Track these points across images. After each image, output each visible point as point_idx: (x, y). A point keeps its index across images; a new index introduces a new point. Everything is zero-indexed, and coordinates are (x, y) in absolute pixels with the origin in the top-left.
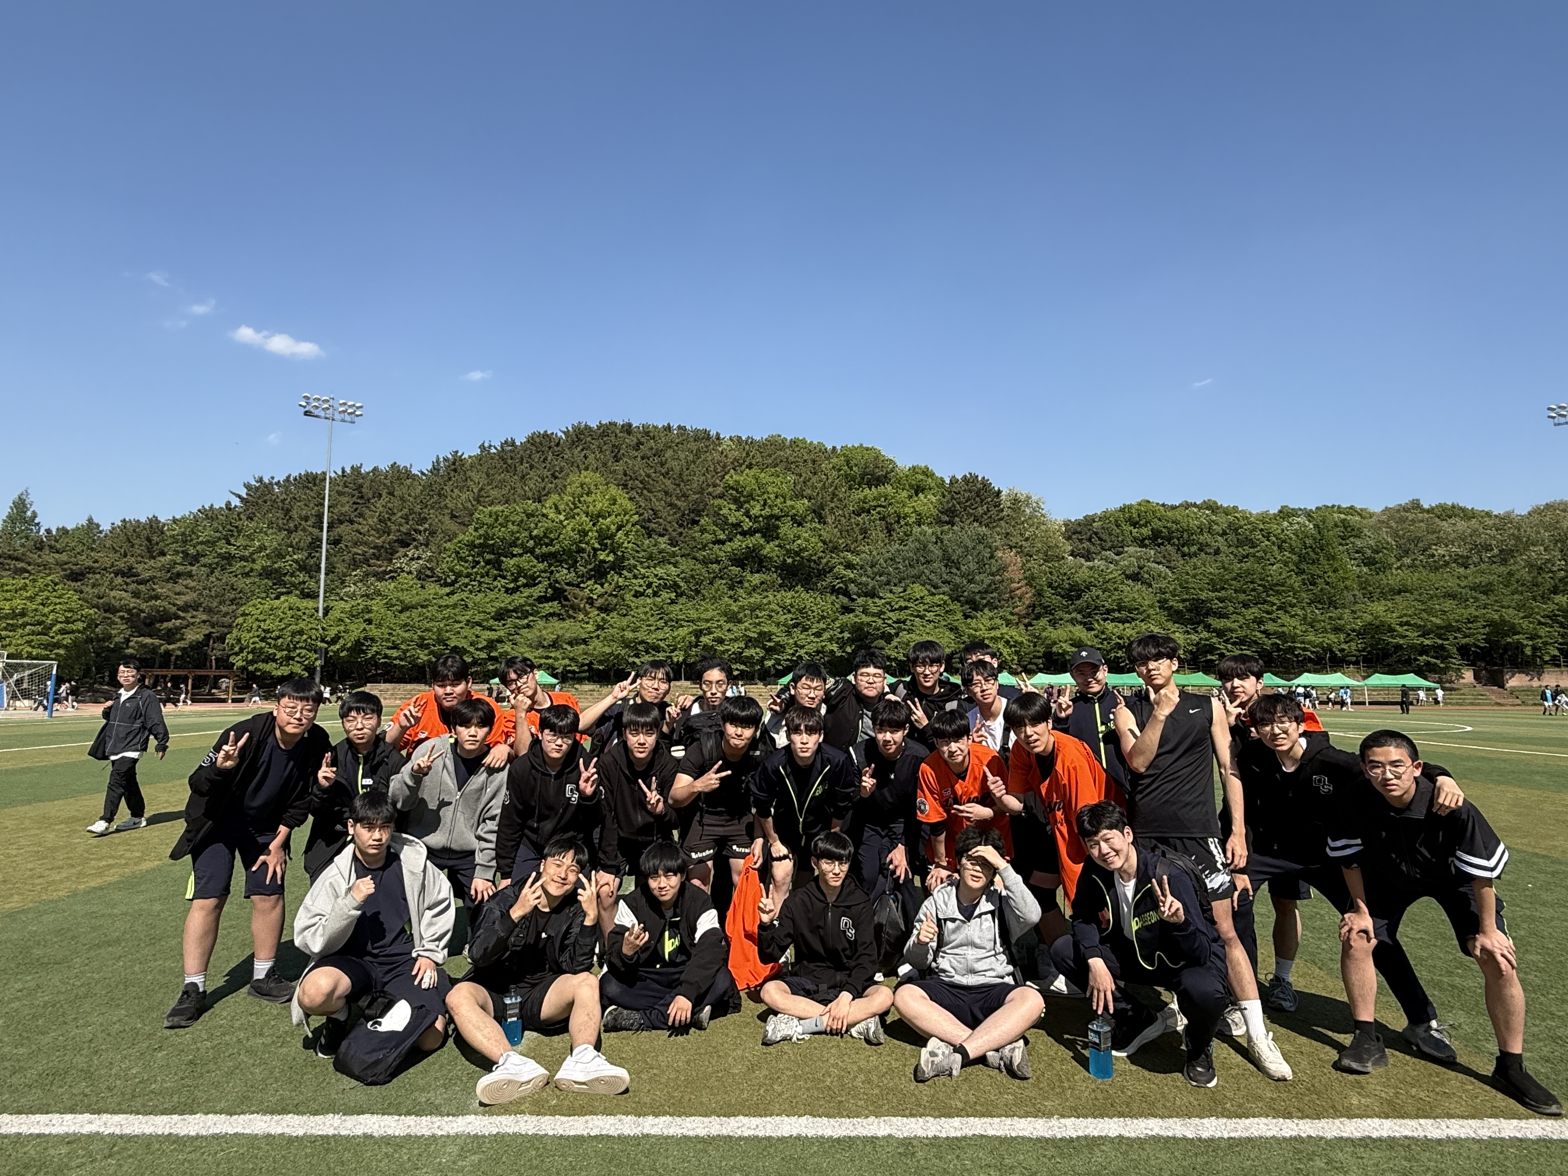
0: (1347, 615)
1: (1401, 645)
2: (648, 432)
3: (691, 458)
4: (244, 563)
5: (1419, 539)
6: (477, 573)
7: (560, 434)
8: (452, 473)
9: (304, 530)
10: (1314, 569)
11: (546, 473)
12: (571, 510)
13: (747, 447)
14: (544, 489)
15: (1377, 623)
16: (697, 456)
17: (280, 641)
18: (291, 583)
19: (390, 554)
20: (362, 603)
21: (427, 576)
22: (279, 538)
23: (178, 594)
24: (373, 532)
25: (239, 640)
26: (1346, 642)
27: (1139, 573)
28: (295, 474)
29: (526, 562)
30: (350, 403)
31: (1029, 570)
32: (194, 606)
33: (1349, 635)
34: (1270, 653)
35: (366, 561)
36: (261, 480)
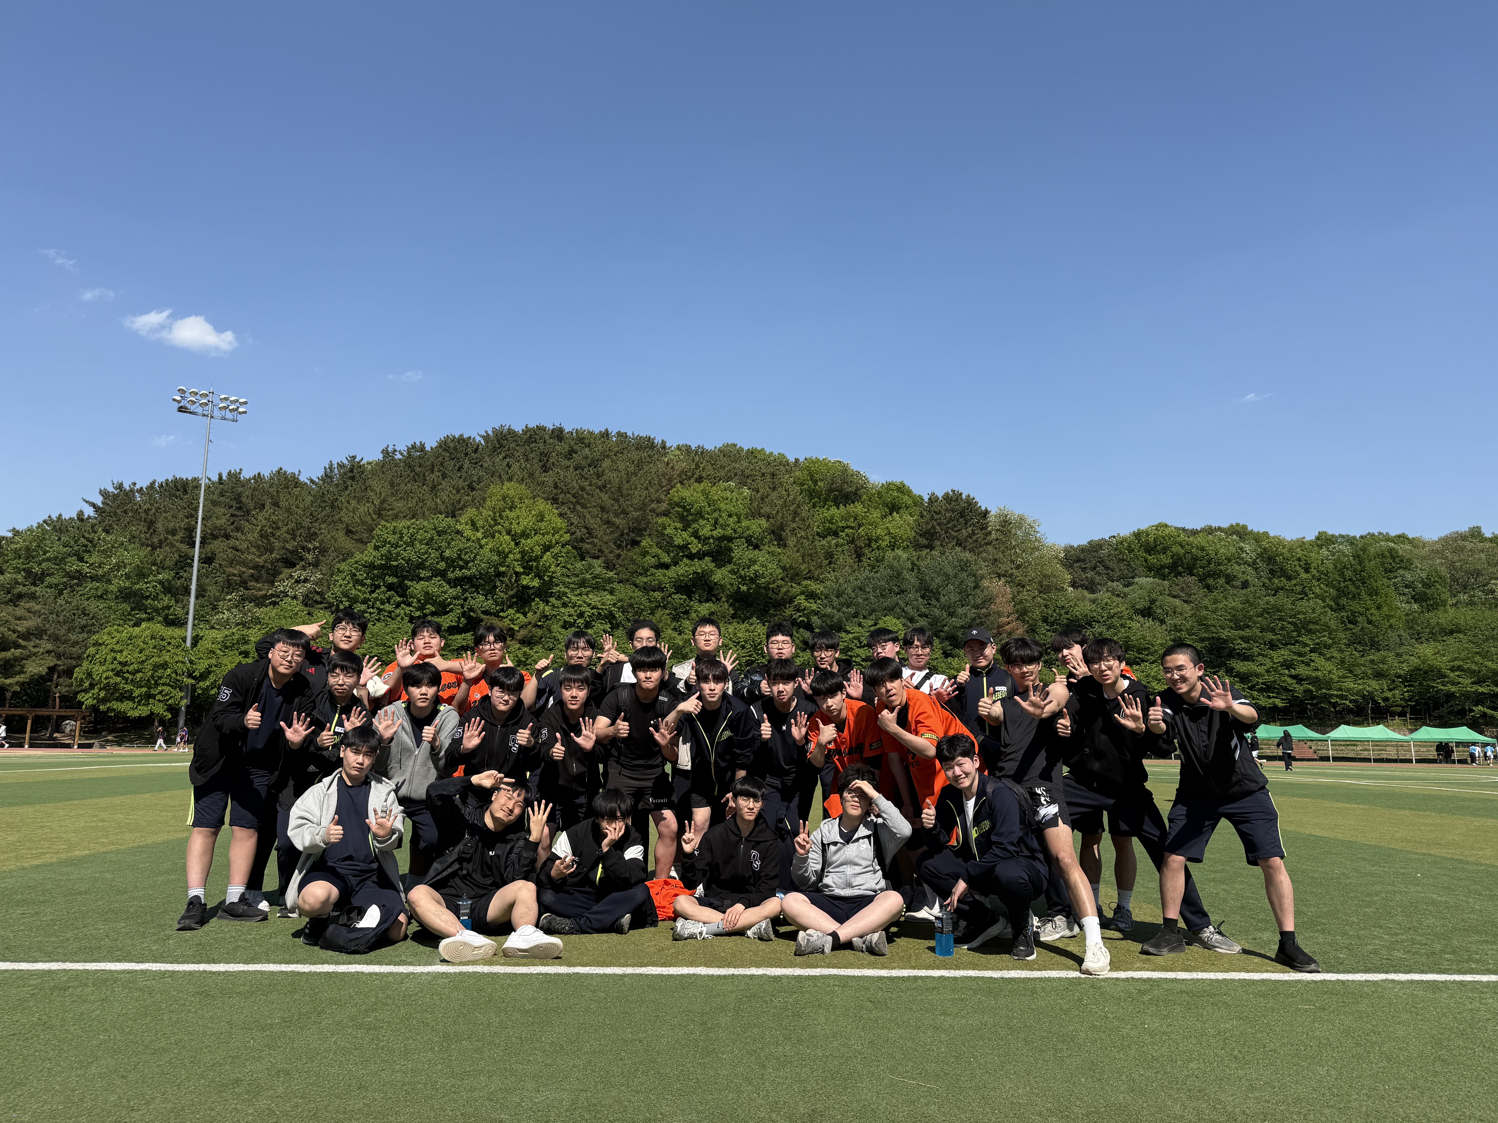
0: (1391, 657)
1: (1453, 693)
2: (582, 439)
3: (631, 469)
4: (96, 584)
5: (1479, 573)
6: (376, 599)
7: (478, 439)
8: (349, 483)
9: (172, 546)
10: (1355, 606)
11: (461, 483)
12: (491, 526)
13: (697, 458)
14: (459, 501)
15: (1425, 667)
16: (639, 465)
17: (139, 676)
18: (152, 607)
19: (273, 575)
20: (237, 632)
21: (316, 602)
22: (142, 554)
23: (19, 619)
24: (253, 550)
25: (89, 675)
26: (1391, 690)
27: (1150, 608)
28: (161, 479)
29: (436, 587)
30: (232, 399)
31: (1021, 602)
32: (39, 633)
33: (1394, 681)
34: (1302, 701)
35: (244, 584)
36: (120, 486)
